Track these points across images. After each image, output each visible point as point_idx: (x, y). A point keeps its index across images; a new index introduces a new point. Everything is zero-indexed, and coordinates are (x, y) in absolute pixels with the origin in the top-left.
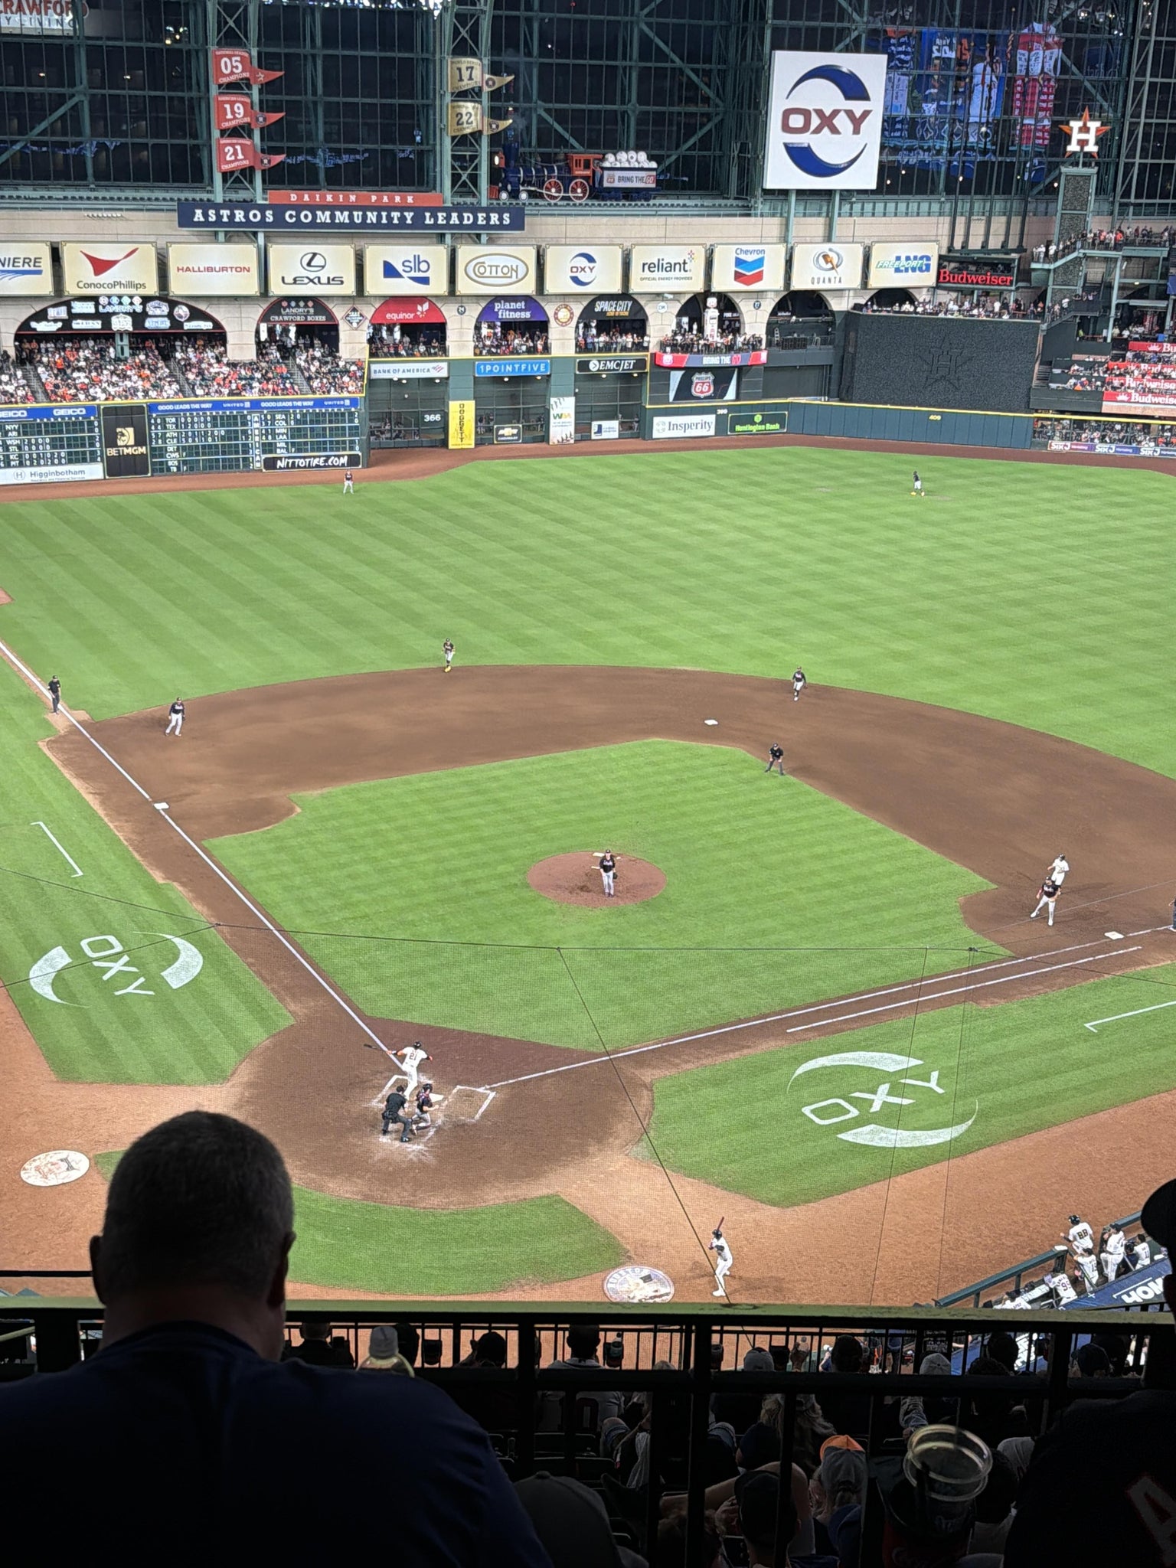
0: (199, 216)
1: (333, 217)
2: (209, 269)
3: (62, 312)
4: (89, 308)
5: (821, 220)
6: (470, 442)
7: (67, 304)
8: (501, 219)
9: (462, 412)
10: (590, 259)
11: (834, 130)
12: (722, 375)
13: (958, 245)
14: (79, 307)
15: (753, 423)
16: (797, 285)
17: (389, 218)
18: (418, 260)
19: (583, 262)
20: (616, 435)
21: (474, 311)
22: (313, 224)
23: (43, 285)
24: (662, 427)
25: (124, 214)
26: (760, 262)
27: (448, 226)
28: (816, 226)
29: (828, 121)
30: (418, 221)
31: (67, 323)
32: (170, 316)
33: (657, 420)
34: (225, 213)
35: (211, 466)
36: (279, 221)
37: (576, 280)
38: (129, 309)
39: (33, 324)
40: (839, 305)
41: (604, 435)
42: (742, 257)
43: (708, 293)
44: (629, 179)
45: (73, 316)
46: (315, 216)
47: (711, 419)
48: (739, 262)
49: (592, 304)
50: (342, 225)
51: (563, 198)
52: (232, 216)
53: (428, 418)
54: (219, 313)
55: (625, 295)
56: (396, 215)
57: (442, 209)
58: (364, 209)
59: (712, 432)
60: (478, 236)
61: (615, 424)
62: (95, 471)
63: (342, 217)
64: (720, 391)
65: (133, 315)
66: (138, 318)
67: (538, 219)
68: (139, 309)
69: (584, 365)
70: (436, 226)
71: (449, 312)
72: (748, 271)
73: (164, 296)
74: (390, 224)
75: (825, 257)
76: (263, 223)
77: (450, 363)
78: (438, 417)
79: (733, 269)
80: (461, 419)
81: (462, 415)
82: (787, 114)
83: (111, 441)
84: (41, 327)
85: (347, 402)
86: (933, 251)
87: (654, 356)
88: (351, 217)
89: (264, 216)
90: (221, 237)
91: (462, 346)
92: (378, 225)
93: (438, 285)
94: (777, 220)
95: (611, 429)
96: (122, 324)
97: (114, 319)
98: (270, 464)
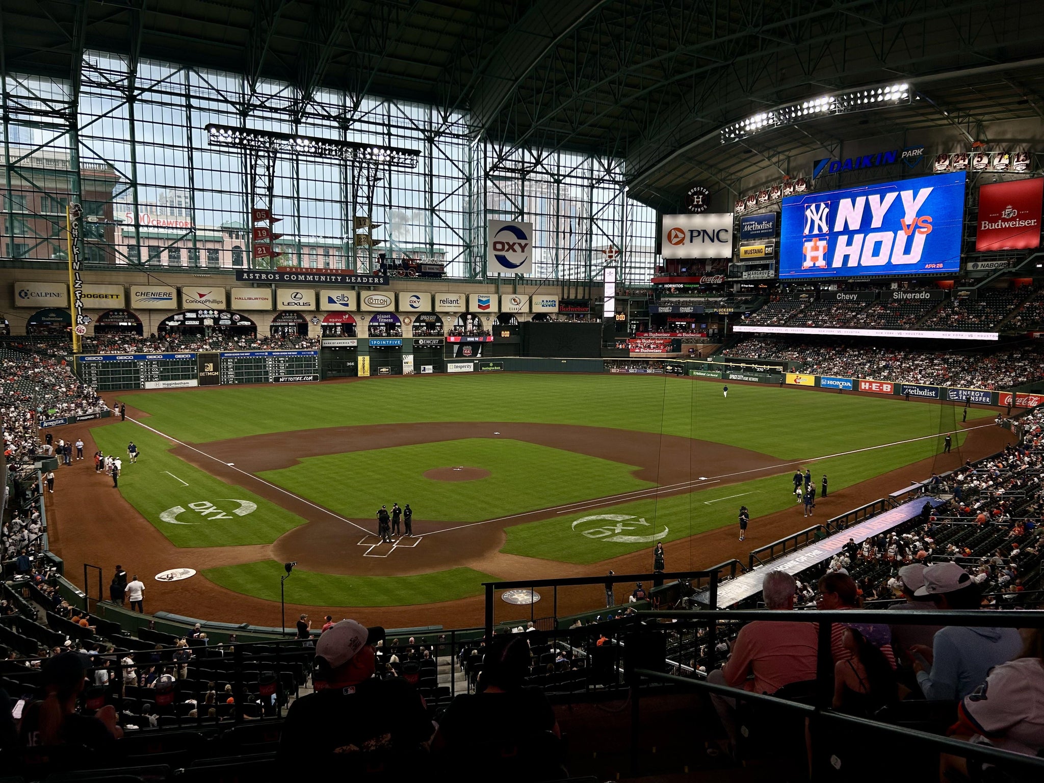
0: (245, 276)
1: (306, 278)
2: (250, 299)
3: (181, 317)
4: (194, 315)
5: (511, 286)
6: (368, 374)
7: (184, 314)
8: (379, 280)
9: (364, 361)
10: (418, 298)
11: (514, 251)
12: (475, 346)
13: (565, 297)
14: (189, 315)
15: (490, 367)
16: (504, 310)
17: (330, 278)
18: (343, 296)
19: (415, 299)
20: (431, 371)
21: (369, 318)
22: (297, 280)
23: (172, 304)
24: (451, 368)
25: (212, 275)
26: (488, 301)
27: (356, 283)
28: (510, 288)
29: (511, 247)
30: (343, 280)
31: (183, 322)
32: (231, 319)
33: (449, 365)
34: (257, 275)
35: (249, 381)
36: (282, 279)
37: (412, 306)
38: (212, 316)
39: (167, 323)
40: (522, 319)
41: (427, 372)
42: (481, 299)
43: (468, 313)
44: (433, 269)
45: (186, 319)
46: (297, 277)
47: (472, 364)
48: (479, 301)
49: (419, 317)
50: (309, 281)
51: (406, 275)
52: (260, 277)
53: (349, 364)
54: (254, 318)
55: (433, 313)
56: (333, 278)
57: (354, 276)
58: (320, 275)
59: (472, 370)
60: (370, 287)
61: (431, 367)
62: (194, 383)
63: (310, 278)
64: (475, 354)
65: (214, 319)
66: (216, 320)
67: (395, 282)
68: (217, 316)
69: (417, 342)
70: (351, 282)
71: (357, 319)
72: (483, 305)
73: (228, 310)
74: (331, 281)
75: (514, 300)
76: (274, 280)
77: (358, 340)
78: (353, 364)
79: (477, 303)
80: (364, 364)
81: (364, 363)
82: (495, 243)
83: (202, 369)
84: (171, 324)
85: (313, 353)
86: (556, 298)
87: (446, 338)
88: (314, 278)
89: (275, 277)
90: (255, 285)
91: (363, 332)
92: (326, 281)
93: (353, 307)
94: (493, 285)
95: (429, 369)
96: (208, 322)
97: (205, 320)
98: (277, 380)
